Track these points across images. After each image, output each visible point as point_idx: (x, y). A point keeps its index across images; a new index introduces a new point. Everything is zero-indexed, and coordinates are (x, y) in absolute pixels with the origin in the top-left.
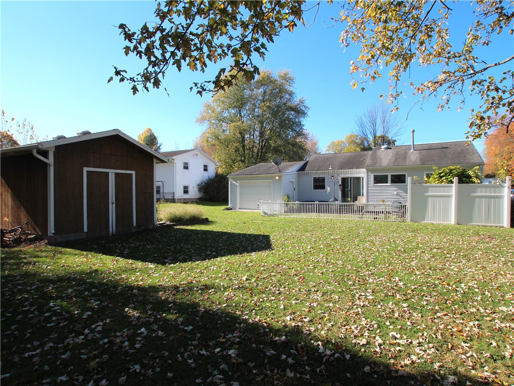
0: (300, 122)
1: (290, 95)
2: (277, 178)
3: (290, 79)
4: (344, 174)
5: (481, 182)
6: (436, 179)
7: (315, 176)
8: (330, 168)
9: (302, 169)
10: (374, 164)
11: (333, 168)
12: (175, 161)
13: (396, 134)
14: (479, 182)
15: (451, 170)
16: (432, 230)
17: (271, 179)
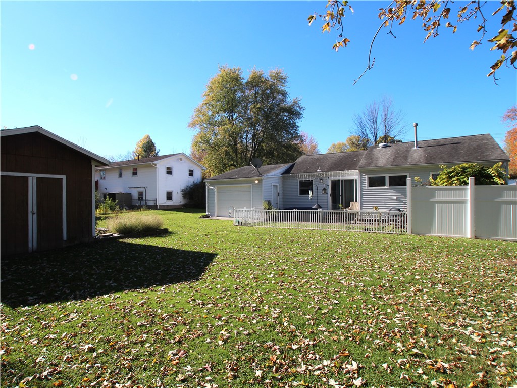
0: (294, 123)
1: (283, 95)
2: (257, 182)
3: (283, 79)
4: (334, 176)
5: (506, 183)
6: (445, 181)
7: (301, 180)
8: (319, 170)
9: (288, 171)
10: (368, 164)
11: (322, 170)
12: (157, 166)
13: (400, 133)
14: (503, 182)
15: (464, 169)
16: (439, 247)
17: (250, 183)
